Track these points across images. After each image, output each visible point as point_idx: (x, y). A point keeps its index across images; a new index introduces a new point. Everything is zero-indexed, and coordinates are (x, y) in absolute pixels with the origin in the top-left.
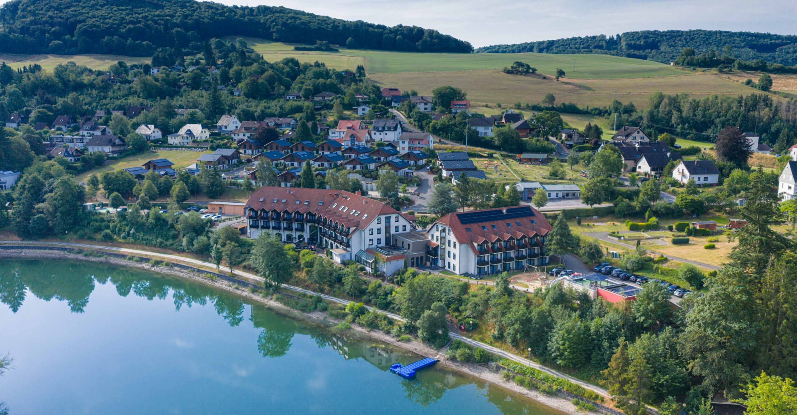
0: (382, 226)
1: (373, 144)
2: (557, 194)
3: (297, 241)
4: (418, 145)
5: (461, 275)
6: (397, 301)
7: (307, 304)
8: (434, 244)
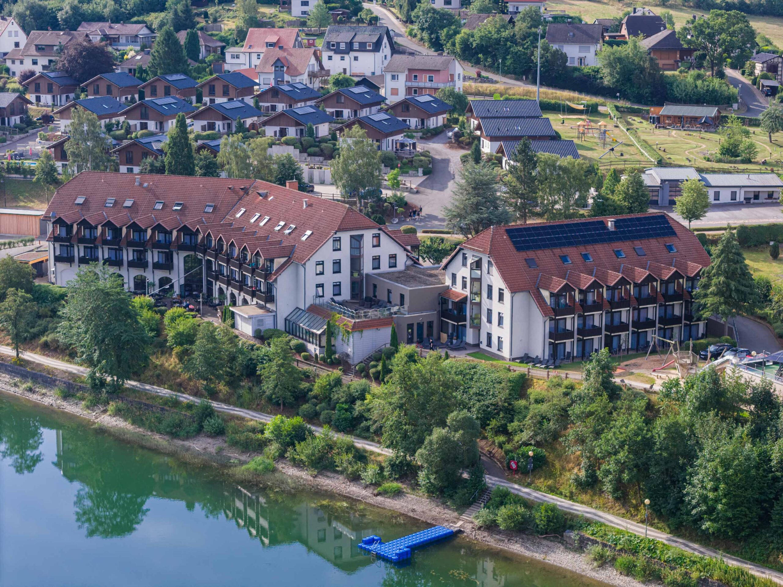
0: (345, 255)
1: (326, 82)
2: (734, 194)
3: (157, 291)
4: (428, 84)
5: (514, 360)
6: (375, 415)
7: (181, 422)
8: (457, 295)
